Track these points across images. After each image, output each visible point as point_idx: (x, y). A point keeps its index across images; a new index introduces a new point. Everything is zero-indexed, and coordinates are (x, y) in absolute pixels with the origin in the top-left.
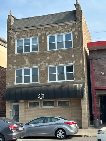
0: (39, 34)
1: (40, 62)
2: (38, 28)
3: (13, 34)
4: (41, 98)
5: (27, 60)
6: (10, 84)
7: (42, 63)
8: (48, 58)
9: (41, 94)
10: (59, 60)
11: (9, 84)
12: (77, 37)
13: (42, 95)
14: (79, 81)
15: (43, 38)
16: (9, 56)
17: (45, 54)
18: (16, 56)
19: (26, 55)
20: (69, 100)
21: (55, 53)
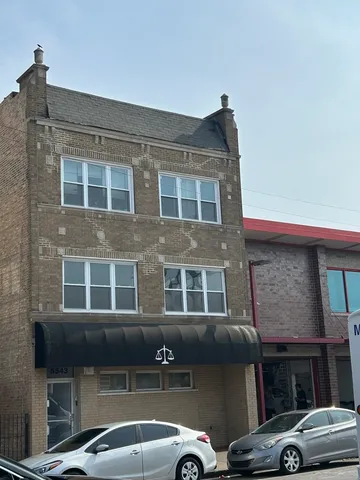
0: (136, 161)
1: (142, 248)
2: (134, 141)
3: (52, 136)
4: (165, 362)
5: (101, 235)
6: (45, 308)
7: (148, 252)
8: (162, 240)
9: (164, 349)
10: (191, 253)
11: (41, 309)
12: (230, 197)
13: (167, 352)
14: (239, 318)
15: (147, 175)
16: (40, 210)
17: (155, 226)
18: (63, 212)
19: (97, 218)
20: (190, 371)
21: (182, 230)
